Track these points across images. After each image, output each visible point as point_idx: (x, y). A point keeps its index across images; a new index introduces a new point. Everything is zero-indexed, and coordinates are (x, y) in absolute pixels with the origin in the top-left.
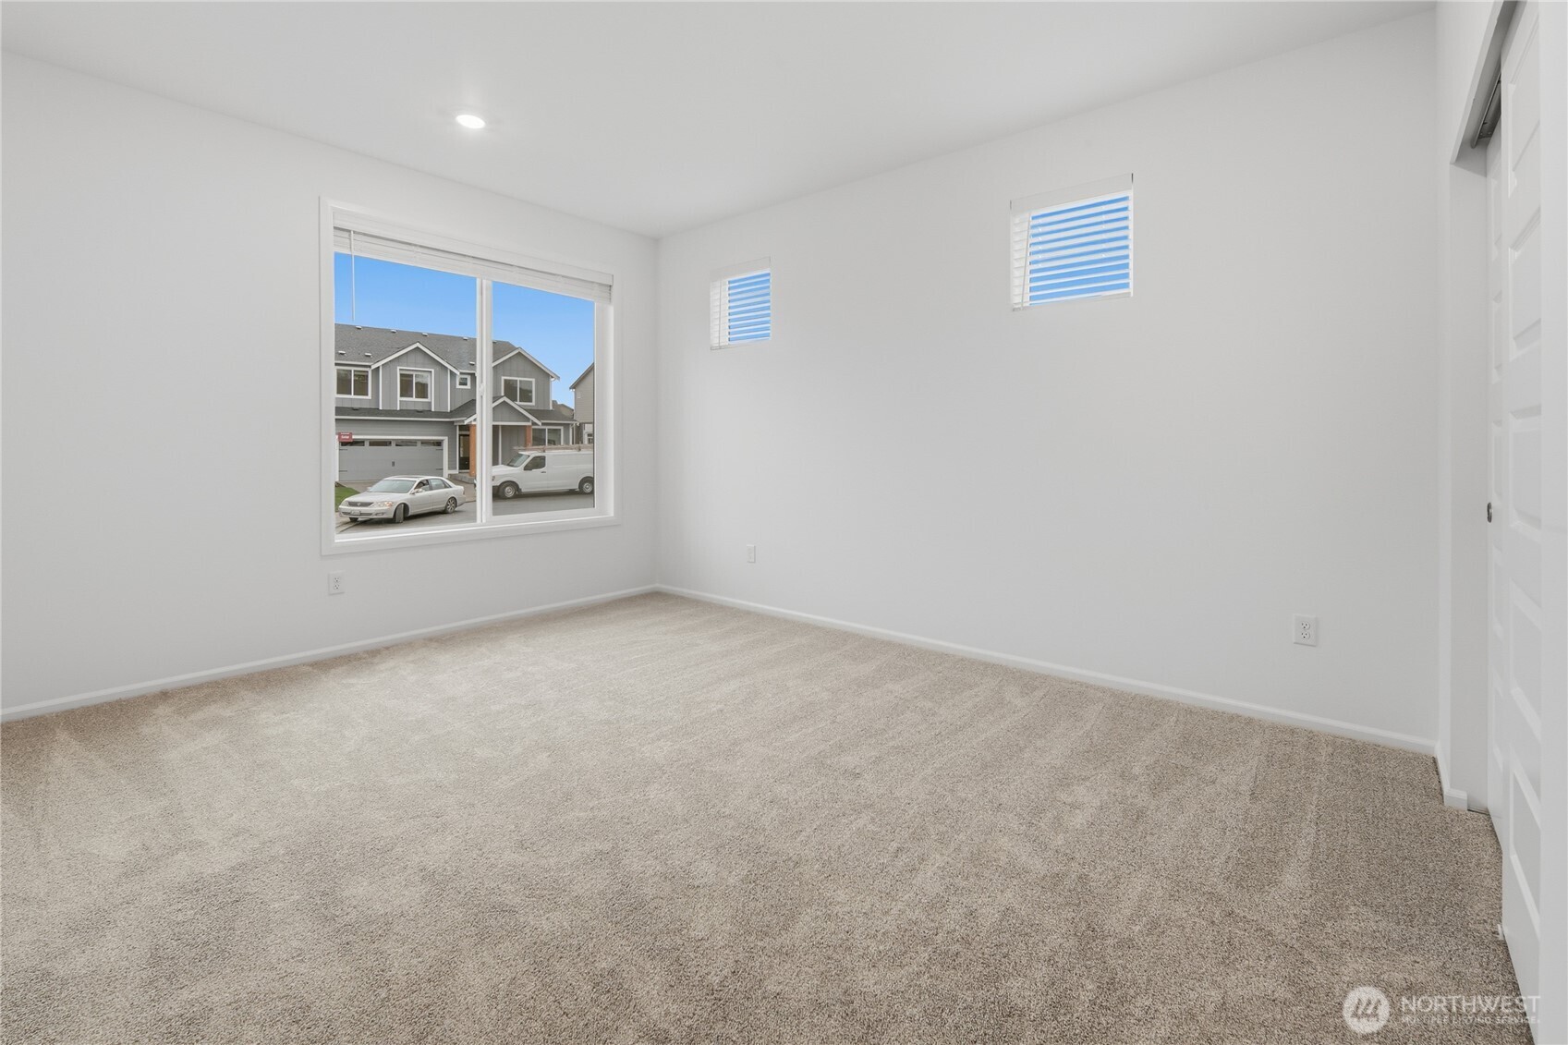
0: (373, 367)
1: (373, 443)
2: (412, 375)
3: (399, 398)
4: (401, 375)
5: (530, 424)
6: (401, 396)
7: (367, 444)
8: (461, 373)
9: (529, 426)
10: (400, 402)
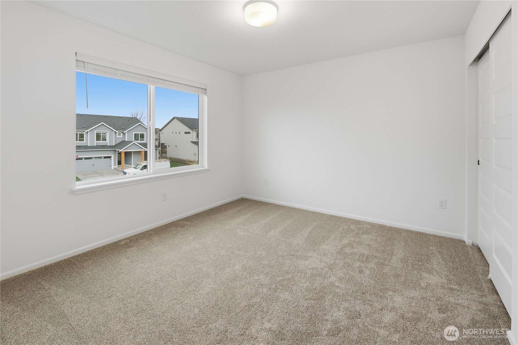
0: (86, 132)
1: (86, 158)
2: (100, 133)
3: (96, 142)
4: (97, 133)
5: (143, 150)
6: (97, 140)
7: (83, 159)
8: (119, 132)
9: (143, 151)
10: (95, 143)
